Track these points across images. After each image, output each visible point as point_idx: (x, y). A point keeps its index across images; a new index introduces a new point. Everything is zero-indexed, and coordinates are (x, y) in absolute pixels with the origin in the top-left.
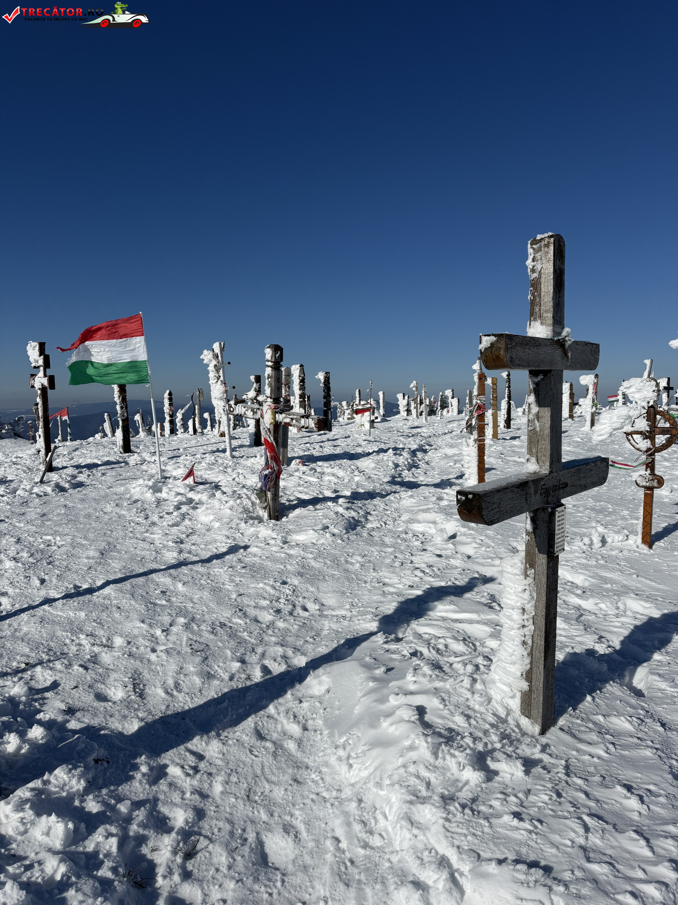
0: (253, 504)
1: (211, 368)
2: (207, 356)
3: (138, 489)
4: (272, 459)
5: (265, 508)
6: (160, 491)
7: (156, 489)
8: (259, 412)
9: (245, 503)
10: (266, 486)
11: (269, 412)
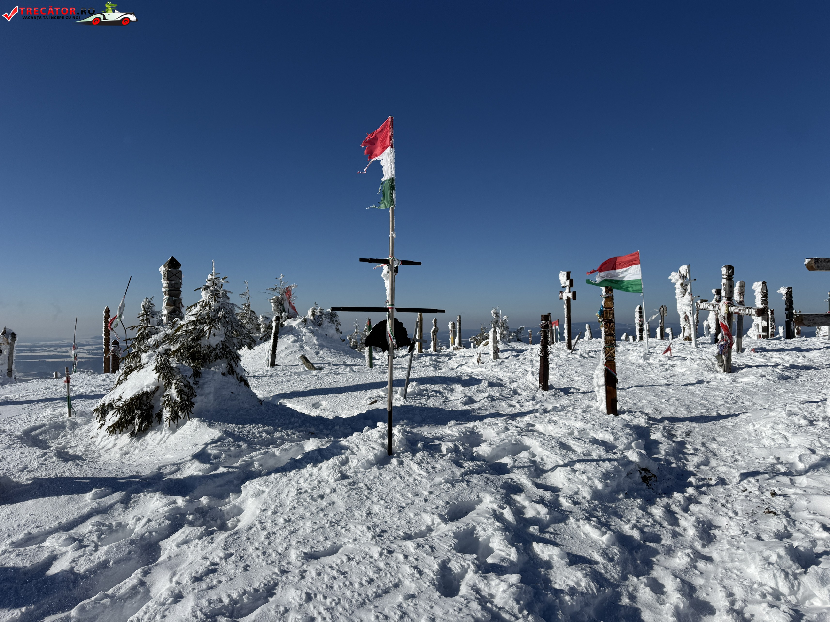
0: (713, 364)
1: (678, 286)
2: (674, 277)
3: (634, 357)
4: (726, 334)
5: (721, 366)
6: (648, 359)
7: (645, 358)
8: (717, 307)
9: (707, 362)
10: (722, 352)
11: (724, 306)
